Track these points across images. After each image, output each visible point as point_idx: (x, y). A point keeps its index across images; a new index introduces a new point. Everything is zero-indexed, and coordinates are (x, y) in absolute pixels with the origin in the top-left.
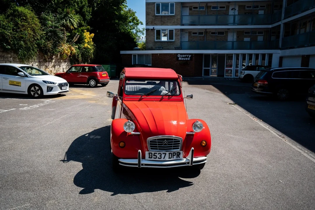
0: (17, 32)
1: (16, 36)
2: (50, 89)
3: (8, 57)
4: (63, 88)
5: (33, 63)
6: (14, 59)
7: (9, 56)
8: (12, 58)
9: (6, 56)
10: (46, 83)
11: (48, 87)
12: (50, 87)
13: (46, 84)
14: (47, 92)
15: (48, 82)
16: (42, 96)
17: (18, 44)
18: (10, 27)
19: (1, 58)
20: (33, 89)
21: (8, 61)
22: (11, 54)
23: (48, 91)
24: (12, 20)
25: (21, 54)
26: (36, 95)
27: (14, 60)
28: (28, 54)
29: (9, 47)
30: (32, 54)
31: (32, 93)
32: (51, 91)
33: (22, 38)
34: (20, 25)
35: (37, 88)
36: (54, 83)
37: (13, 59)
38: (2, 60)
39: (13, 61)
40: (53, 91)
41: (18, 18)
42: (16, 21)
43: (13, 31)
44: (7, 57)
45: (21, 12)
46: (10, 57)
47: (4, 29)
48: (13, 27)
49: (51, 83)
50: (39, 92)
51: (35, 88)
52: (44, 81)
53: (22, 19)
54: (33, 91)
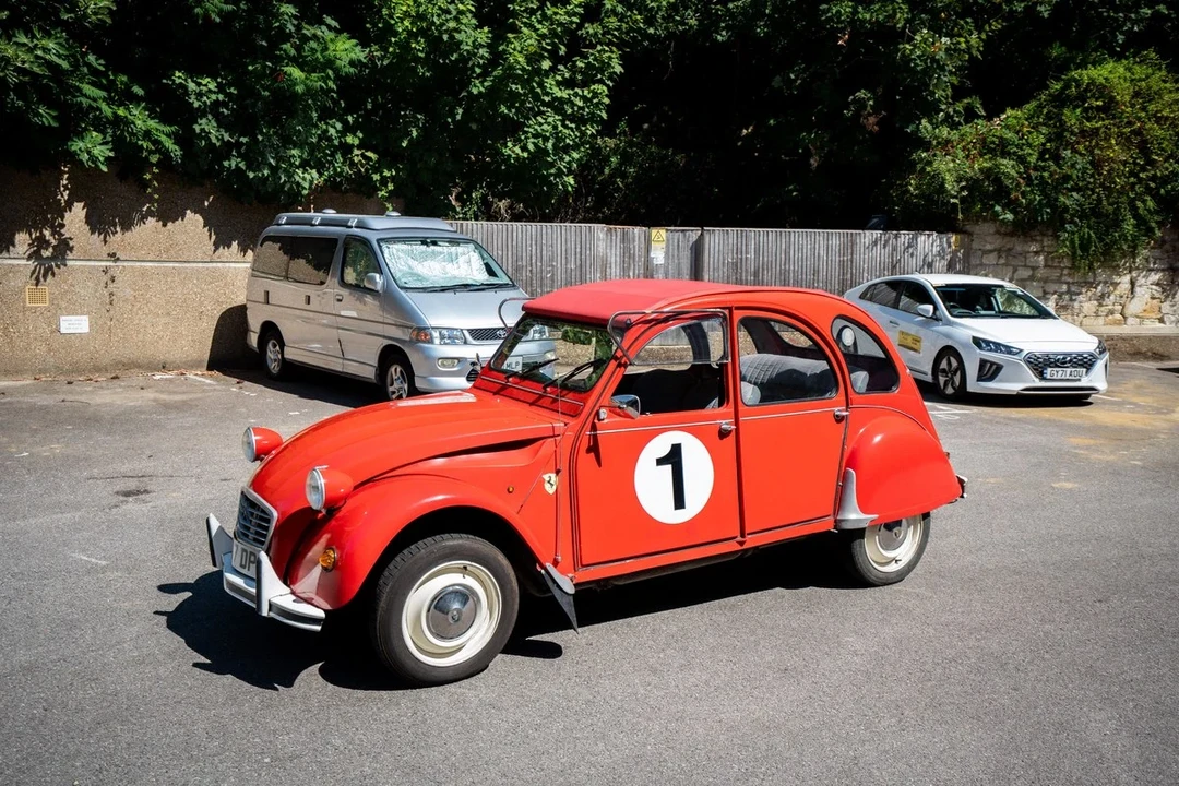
0: (1057, 158)
1: (1046, 174)
2: (989, 371)
3: (1029, 252)
4: (1049, 372)
5: (1134, 274)
6: (1053, 258)
7: (1033, 248)
8: (1042, 257)
9: (1019, 248)
10: (980, 347)
11: (983, 363)
12: (992, 364)
13: (978, 351)
14: (978, 380)
15: (988, 342)
16: (964, 397)
17: (1052, 203)
18: (1029, 145)
19: (999, 257)
20: (944, 365)
21: (1025, 266)
22: (1042, 241)
23: (981, 378)
24: (1049, 117)
25: (1072, 242)
26: (950, 390)
27: (1050, 263)
28: (1101, 240)
29: (1009, 216)
30: (1126, 240)
31: (942, 379)
32: (991, 378)
33: (1067, 178)
34: (1072, 133)
35: (954, 363)
36: (1009, 350)
37: (1046, 260)
38: (1003, 265)
39: (1046, 266)
40: (1001, 381)
41: (1074, 109)
42: (1061, 120)
43: (1041, 157)
44: (1025, 254)
45: (1092, 82)
46: (1037, 253)
47: (1005, 154)
48: (1044, 145)
49: (998, 347)
50: (957, 379)
51: (949, 363)
52: (977, 342)
53: (1086, 110)
54: (944, 371)
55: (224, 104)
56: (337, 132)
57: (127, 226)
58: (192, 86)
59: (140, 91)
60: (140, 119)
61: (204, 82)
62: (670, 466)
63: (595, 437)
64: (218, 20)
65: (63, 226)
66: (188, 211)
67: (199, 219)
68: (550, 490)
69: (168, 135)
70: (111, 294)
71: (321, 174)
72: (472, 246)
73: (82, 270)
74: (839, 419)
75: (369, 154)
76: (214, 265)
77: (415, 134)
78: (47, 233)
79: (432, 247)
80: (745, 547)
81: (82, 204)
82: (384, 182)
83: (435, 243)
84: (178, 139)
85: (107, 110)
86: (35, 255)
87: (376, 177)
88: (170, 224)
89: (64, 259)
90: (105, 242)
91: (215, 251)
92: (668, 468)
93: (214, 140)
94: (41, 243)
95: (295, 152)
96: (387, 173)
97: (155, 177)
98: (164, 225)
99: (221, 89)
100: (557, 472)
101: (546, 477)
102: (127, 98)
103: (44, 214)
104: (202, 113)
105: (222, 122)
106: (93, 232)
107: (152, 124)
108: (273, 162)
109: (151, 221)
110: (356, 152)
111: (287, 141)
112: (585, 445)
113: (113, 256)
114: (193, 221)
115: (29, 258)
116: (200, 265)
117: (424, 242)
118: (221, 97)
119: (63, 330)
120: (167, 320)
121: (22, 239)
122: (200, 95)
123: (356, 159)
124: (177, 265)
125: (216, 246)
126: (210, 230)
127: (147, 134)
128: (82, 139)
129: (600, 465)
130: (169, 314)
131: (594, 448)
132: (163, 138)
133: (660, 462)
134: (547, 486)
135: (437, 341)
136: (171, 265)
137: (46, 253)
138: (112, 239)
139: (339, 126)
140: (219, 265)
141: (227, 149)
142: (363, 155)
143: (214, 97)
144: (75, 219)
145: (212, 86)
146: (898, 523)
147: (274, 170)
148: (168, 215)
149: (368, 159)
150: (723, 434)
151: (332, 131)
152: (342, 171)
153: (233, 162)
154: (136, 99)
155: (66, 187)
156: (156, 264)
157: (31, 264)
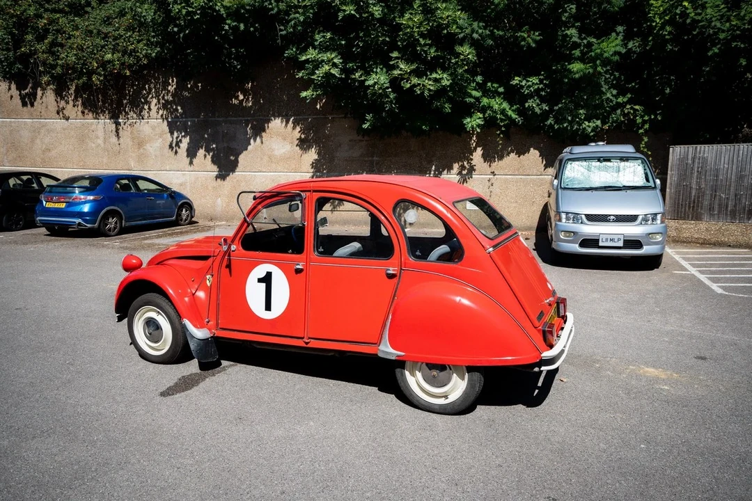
55: (542, 90)
56: (613, 95)
57: (501, 158)
58: (524, 83)
59: (501, 90)
60: (497, 104)
61: (531, 80)
62: (264, 284)
63: (229, 260)
64: (534, 45)
65: (472, 159)
66: (532, 149)
67: (537, 153)
68: (209, 284)
69: (513, 111)
70: (491, 192)
71: (604, 123)
72: (640, 161)
73: (478, 179)
74: (391, 276)
75: (637, 107)
76: (543, 177)
77: (668, 91)
78: (465, 163)
79: (604, 163)
80: (308, 346)
81: (481, 148)
82: (644, 122)
83: (608, 160)
84: (520, 112)
85: (485, 101)
86: (460, 173)
87: (639, 120)
88: (522, 157)
89: (471, 175)
90: (490, 166)
91: (545, 170)
92: (263, 285)
93: (537, 110)
94: (463, 167)
95: (581, 111)
96: (646, 118)
97: (502, 132)
98: (519, 157)
99: (541, 82)
100: (212, 276)
101: (208, 277)
102: (495, 94)
103: (464, 154)
104: (531, 96)
105: (543, 100)
106: (485, 162)
107: (505, 105)
108: (570, 118)
109: (512, 155)
110: (628, 106)
111: (578, 106)
112: (225, 263)
113: (493, 173)
114: (534, 154)
115: (458, 175)
116: (535, 177)
117: (599, 160)
118: (541, 86)
119: (468, 208)
120: (514, 205)
121: (456, 166)
122: (529, 86)
123: (626, 111)
124: (523, 177)
125: (546, 167)
126: (542, 158)
127: (503, 112)
128: (471, 117)
129: (231, 276)
130: (516, 202)
131: (229, 266)
132: (510, 113)
133: (260, 280)
134: (208, 281)
135: (564, 220)
136: (520, 177)
137: (464, 172)
138: (494, 165)
139: (615, 92)
140: (546, 176)
141: (545, 115)
142: (632, 108)
143: (536, 87)
144: (477, 156)
145: (537, 81)
146: (442, 368)
147: (571, 123)
148: (521, 152)
149: (635, 110)
150: (298, 271)
151: (609, 95)
152: (618, 119)
153: (550, 121)
154: (499, 94)
155: (475, 141)
156: (512, 177)
157: (458, 177)
